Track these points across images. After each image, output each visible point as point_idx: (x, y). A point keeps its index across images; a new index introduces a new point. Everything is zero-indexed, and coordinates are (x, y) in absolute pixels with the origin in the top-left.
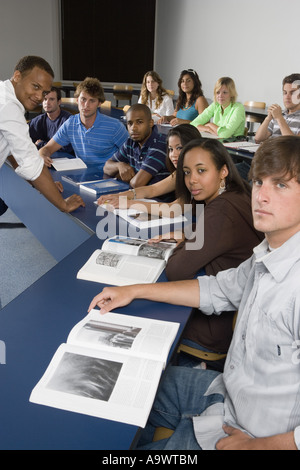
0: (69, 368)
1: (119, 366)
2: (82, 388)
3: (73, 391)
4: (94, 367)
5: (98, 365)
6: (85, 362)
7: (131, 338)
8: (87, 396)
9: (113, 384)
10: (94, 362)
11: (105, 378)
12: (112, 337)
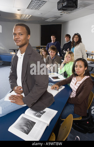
0: (22, 121)
1: (35, 123)
2: (23, 129)
3: (20, 129)
4: (28, 123)
5: (29, 122)
6: (26, 121)
7: (41, 115)
8: (23, 132)
9: (31, 129)
10: (28, 121)
11: (30, 126)
12: (36, 113)
